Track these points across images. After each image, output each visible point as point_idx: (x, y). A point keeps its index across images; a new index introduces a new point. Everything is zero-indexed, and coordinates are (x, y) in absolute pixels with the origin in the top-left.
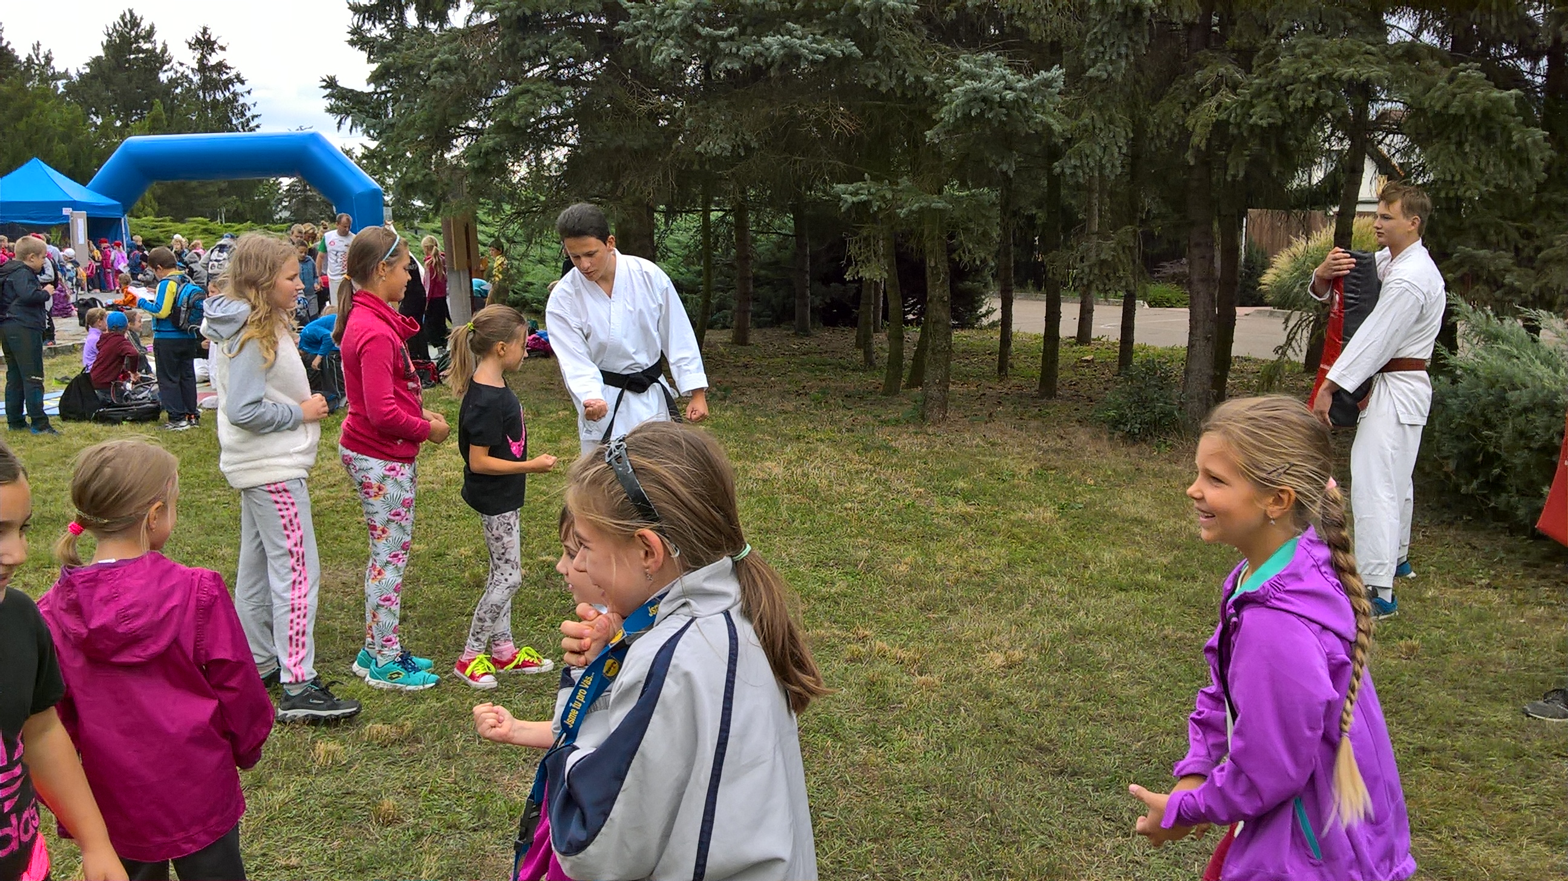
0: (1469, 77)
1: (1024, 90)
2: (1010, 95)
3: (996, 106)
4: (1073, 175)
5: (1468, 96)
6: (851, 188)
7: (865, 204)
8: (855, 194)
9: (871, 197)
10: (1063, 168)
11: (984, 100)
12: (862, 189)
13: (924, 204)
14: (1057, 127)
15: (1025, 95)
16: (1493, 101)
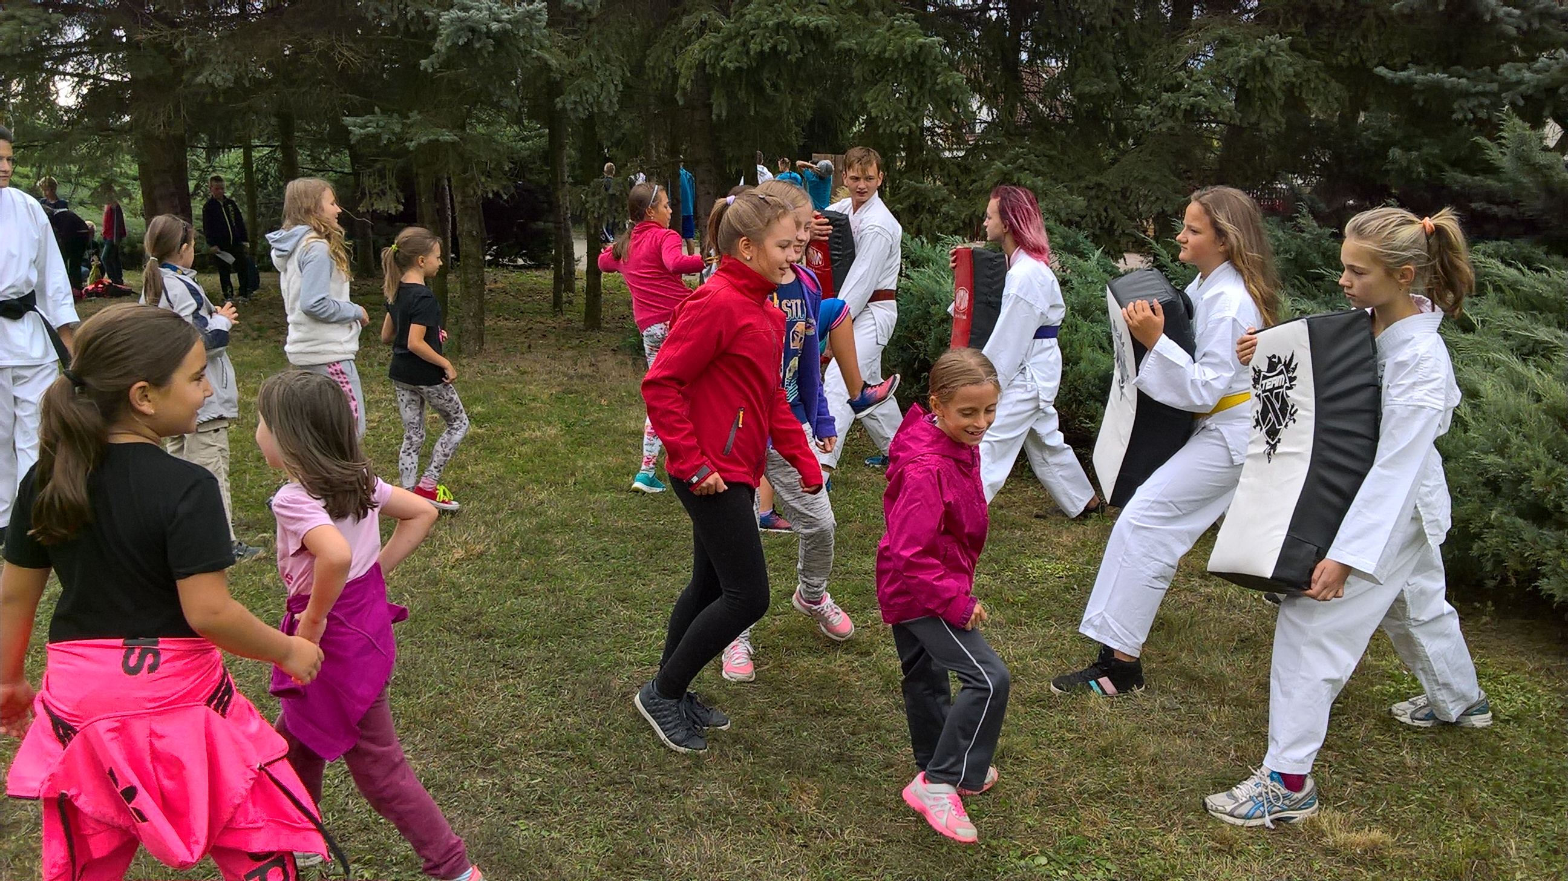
0: (902, 25)
1: (509, 21)
2: (495, 26)
3: (484, 37)
4: (574, 110)
5: (901, 42)
6: (359, 120)
7: (377, 137)
8: (364, 126)
9: (380, 130)
10: (564, 103)
11: (473, 30)
12: (371, 121)
13: (432, 137)
14: (553, 62)
15: (509, 26)
16: (921, 47)
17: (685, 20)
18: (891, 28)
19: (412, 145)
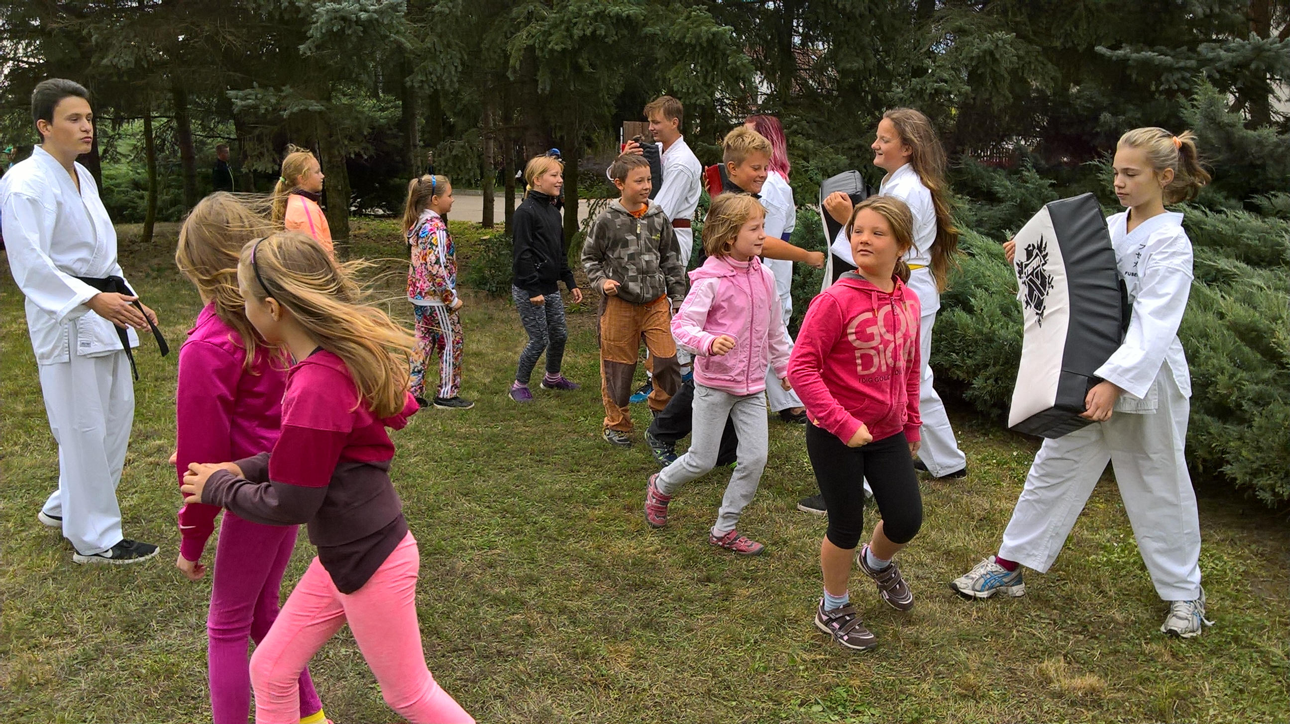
0: (698, 16)
1: (375, 11)
2: (363, 16)
3: (354, 24)
4: (421, 88)
5: (697, 30)
6: (240, 93)
7: (256, 107)
8: (245, 98)
9: (258, 102)
10: (412, 82)
13: (302, 107)
14: (408, 45)
16: (714, 34)
17: (515, 11)
18: (688, 18)
19: (285, 114)
